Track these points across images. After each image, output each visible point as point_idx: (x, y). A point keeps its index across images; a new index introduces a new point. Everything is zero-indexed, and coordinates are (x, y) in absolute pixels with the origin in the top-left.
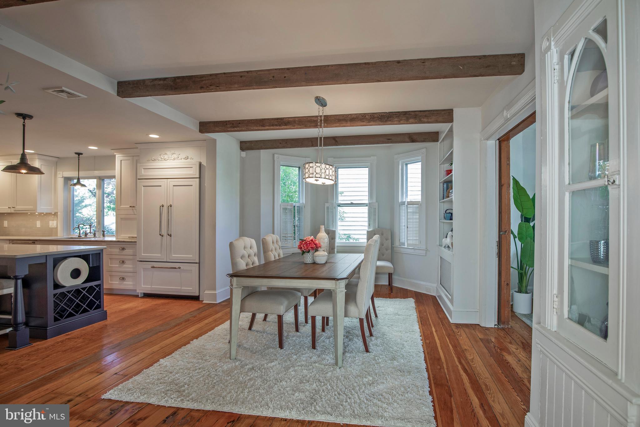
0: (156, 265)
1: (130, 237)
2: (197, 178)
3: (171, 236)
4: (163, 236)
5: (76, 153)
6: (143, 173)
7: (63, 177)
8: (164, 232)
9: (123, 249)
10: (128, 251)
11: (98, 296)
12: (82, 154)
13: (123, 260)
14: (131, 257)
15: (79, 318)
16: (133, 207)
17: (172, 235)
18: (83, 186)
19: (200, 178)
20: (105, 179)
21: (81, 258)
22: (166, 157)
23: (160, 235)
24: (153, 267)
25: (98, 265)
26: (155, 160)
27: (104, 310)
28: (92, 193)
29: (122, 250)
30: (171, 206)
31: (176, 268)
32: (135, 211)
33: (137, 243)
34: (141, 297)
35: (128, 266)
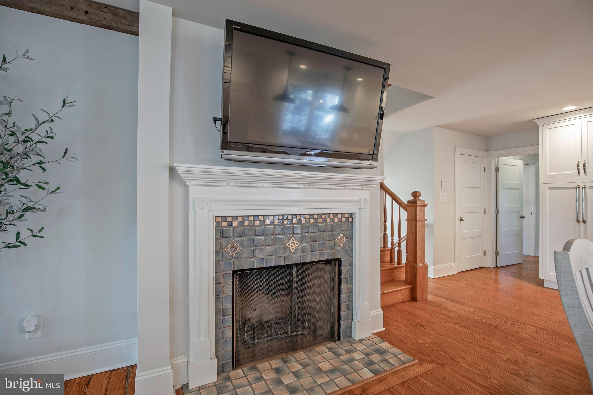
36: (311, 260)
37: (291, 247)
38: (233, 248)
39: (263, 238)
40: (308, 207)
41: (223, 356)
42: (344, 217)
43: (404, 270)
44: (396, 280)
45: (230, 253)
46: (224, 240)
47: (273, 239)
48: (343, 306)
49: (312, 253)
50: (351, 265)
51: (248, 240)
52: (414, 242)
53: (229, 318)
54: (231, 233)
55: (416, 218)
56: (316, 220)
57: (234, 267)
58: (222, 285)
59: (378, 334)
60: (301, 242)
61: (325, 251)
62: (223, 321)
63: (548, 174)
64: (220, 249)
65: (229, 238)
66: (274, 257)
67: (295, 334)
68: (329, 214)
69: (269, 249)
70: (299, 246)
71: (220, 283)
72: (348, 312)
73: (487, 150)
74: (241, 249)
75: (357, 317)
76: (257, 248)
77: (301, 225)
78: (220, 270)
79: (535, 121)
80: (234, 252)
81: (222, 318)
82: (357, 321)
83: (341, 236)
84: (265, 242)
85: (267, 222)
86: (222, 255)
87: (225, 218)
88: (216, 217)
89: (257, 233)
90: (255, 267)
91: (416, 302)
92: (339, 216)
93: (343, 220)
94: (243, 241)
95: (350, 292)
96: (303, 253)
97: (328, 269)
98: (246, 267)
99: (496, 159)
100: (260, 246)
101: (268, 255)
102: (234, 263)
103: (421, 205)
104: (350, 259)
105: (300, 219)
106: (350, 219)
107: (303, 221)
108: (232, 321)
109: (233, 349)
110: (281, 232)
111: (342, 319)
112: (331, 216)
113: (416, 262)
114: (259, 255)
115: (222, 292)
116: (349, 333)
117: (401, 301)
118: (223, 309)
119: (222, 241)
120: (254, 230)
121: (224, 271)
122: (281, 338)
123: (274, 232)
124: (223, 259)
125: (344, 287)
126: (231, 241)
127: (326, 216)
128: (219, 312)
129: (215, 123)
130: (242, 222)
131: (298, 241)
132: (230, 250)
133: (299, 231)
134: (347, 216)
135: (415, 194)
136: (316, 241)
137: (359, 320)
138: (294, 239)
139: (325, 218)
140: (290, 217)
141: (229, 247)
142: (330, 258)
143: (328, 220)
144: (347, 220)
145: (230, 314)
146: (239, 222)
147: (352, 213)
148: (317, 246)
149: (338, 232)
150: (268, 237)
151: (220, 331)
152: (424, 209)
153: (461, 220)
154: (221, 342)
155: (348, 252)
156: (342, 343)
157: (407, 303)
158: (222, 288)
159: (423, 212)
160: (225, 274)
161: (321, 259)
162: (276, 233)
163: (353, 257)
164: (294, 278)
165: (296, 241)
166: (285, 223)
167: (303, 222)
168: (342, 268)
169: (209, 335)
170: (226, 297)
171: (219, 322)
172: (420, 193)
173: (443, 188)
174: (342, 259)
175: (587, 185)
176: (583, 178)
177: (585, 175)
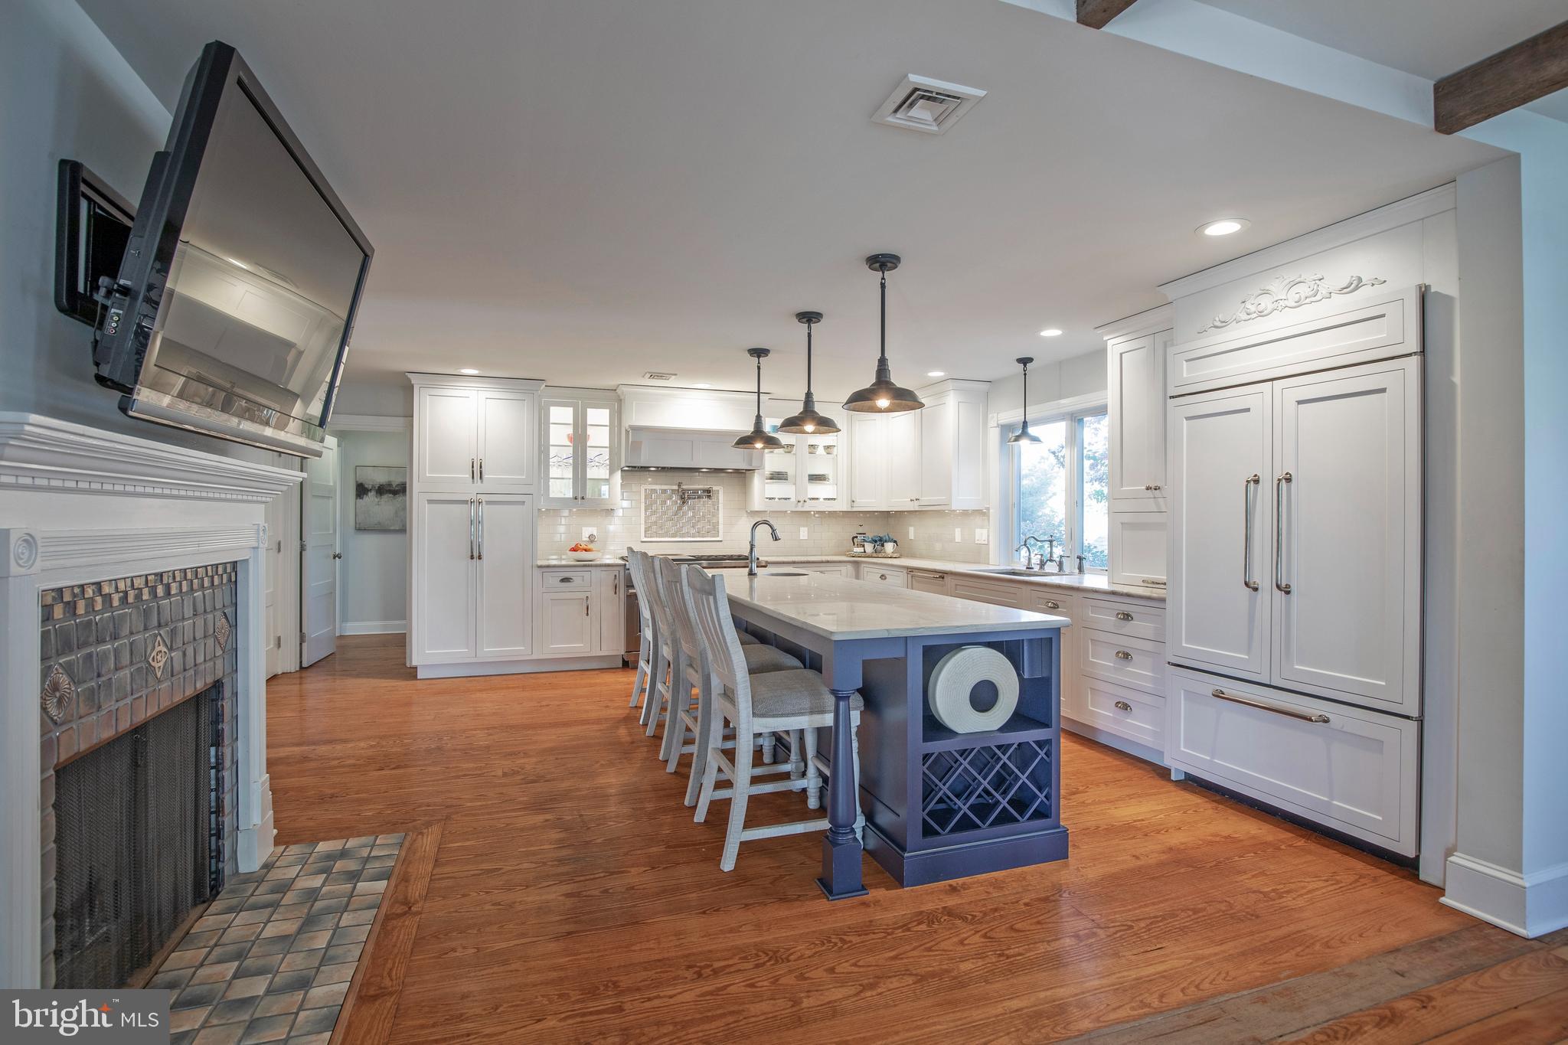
0: (1231, 688)
1: (1148, 583)
2: (1410, 355)
3: (1288, 593)
4: (1256, 589)
5: (1020, 361)
6: (1185, 375)
7: (998, 426)
8: (1262, 576)
9: (1127, 617)
10: (1141, 626)
11: (1045, 777)
12: (1031, 360)
13: (1127, 650)
14: (1149, 646)
15: (988, 838)
16: (1156, 489)
17: (1294, 589)
18: (1035, 439)
19: (1423, 352)
20: (1085, 419)
21: (1002, 652)
22: (1266, 303)
23: (1246, 584)
24: (1219, 695)
25: (1045, 675)
26: (1225, 323)
27: (1059, 827)
28: (1057, 457)
29: (1124, 619)
30: (1289, 480)
31: (1310, 720)
32: (1161, 500)
33: (1169, 605)
34: (1177, 782)
35: (1140, 672)
37: (156, 666)
38: (57, 690)
42: (226, 571)
45: (51, 710)
50: (235, 690)
54: (51, 645)
56: (191, 586)
60: (171, 647)
63: (428, 475)
65: (49, 661)
66: (130, 700)
68: (207, 567)
70: (168, 657)
72: (233, 812)
76: (103, 683)
77: (170, 602)
79: (409, 375)
80: (60, 703)
82: (253, 824)
83: (223, 620)
85: (115, 599)
88: (42, 591)
92: (220, 570)
95: (234, 759)
98: (81, 747)
102: (58, 739)
104: (234, 676)
106: (233, 577)
107: (173, 588)
112: (210, 571)
114: (105, 699)
120: (94, 627)
126: (52, 671)
127: (202, 571)
131: (167, 646)
134: (229, 569)
138: (160, 641)
139: (203, 579)
141: (49, 689)
142: (209, 681)
143: (206, 582)
144: (229, 578)
147: (236, 562)
148: (193, 654)
149: (219, 611)
155: (231, 662)
161: (198, 686)
165: (163, 644)
166: (144, 597)
167: (172, 593)
168: (225, 704)
174: (224, 681)
175: (484, 498)
176: (478, 487)
177: (482, 482)
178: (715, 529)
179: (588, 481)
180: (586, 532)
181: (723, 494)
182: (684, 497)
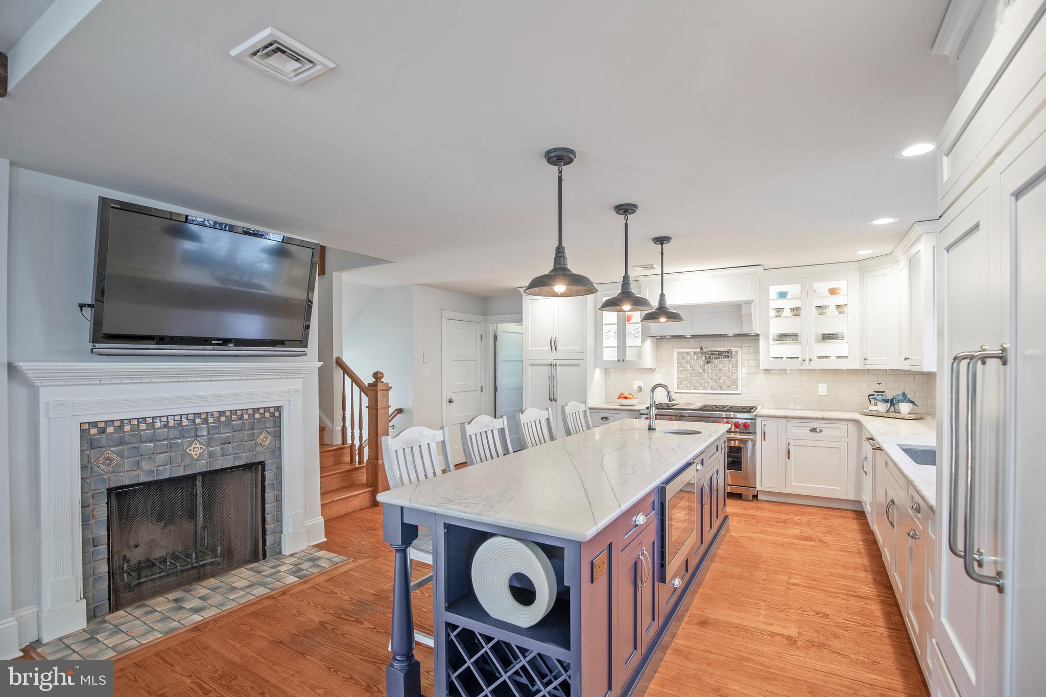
6: (945, 179)
36: (222, 466)
37: (193, 454)
38: (108, 460)
39: (152, 445)
40: (216, 404)
41: (95, 597)
42: (268, 411)
43: (365, 470)
44: (356, 484)
45: (103, 467)
46: (93, 451)
47: (167, 445)
48: (269, 518)
49: (223, 457)
50: (279, 467)
51: (128, 449)
52: (375, 434)
53: (103, 548)
54: (104, 443)
55: (377, 405)
56: (229, 419)
57: (109, 484)
58: (91, 508)
59: (319, 547)
60: (208, 446)
61: (242, 454)
62: (93, 554)
63: (530, 349)
64: (88, 462)
65: (101, 449)
66: (168, 467)
67: (202, 563)
68: (247, 409)
69: (161, 458)
70: (205, 450)
71: (89, 506)
72: (276, 524)
73: (484, 314)
74: (120, 461)
75: (288, 527)
76: (144, 458)
77: (208, 426)
78: (87, 490)
80: (109, 465)
81: (91, 549)
82: (288, 532)
83: (264, 434)
84: (155, 450)
85: (158, 425)
86: (90, 470)
87: (95, 424)
88: (81, 423)
89: (143, 439)
90: (141, 481)
91: (378, 508)
92: (262, 411)
93: (267, 415)
94: (122, 451)
95: (278, 499)
96: (211, 459)
97: (248, 476)
98: (127, 483)
99: (495, 325)
100: (147, 455)
101: (160, 464)
102: (109, 478)
103: (383, 388)
104: (278, 460)
105: (205, 418)
106: (277, 414)
107: (211, 420)
108: (107, 551)
109: (109, 586)
110: (179, 436)
111: (268, 533)
112: (250, 412)
113: (377, 459)
114: (146, 465)
115: (91, 516)
116: (277, 550)
117: (358, 508)
118: (93, 538)
119: (90, 453)
120: (139, 436)
121: (94, 490)
122: (180, 571)
123: (168, 436)
124: (93, 475)
125: (269, 495)
126: (104, 452)
127: (242, 412)
128: (89, 543)
129: (81, 310)
130: (121, 427)
131: (204, 445)
132: (103, 463)
133: (205, 433)
134: (272, 410)
135: (377, 376)
136: (229, 443)
137: (291, 532)
138: (197, 443)
139: (242, 415)
140: (191, 417)
141: (101, 459)
142: (249, 462)
143: (246, 417)
144: (272, 415)
145: (104, 543)
146: (117, 428)
147: (280, 407)
148: (231, 449)
149: (260, 430)
150: (159, 443)
151: (90, 566)
152: (388, 393)
153: (451, 401)
154: (91, 579)
155: (274, 454)
156: (268, 561)
157: (367, 510)
158: (91, 511)
159: (386, 397)
160: (96, 493)
161: (237, 464)
162: (171, 437)
163: (281, 458)
164: (198, 491)
165: (200, 444)
166: (184, 424)
167: (209, 422)
168: (267, 473)
169: (73, 572)
170: (98, 523)
171: (87, 555)
172: (383, 374)
173: (426, 362)
174: (266, 462)
175: (558, 362)
176: (555, 355)
177: (556, 352)
178: (735, 383)
179: (627, 349)
180: (636, 384)
181: (742, 353)
182: (710, 357)
